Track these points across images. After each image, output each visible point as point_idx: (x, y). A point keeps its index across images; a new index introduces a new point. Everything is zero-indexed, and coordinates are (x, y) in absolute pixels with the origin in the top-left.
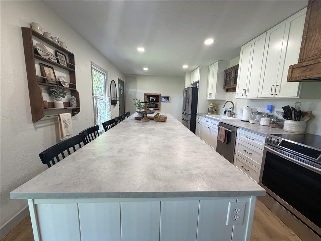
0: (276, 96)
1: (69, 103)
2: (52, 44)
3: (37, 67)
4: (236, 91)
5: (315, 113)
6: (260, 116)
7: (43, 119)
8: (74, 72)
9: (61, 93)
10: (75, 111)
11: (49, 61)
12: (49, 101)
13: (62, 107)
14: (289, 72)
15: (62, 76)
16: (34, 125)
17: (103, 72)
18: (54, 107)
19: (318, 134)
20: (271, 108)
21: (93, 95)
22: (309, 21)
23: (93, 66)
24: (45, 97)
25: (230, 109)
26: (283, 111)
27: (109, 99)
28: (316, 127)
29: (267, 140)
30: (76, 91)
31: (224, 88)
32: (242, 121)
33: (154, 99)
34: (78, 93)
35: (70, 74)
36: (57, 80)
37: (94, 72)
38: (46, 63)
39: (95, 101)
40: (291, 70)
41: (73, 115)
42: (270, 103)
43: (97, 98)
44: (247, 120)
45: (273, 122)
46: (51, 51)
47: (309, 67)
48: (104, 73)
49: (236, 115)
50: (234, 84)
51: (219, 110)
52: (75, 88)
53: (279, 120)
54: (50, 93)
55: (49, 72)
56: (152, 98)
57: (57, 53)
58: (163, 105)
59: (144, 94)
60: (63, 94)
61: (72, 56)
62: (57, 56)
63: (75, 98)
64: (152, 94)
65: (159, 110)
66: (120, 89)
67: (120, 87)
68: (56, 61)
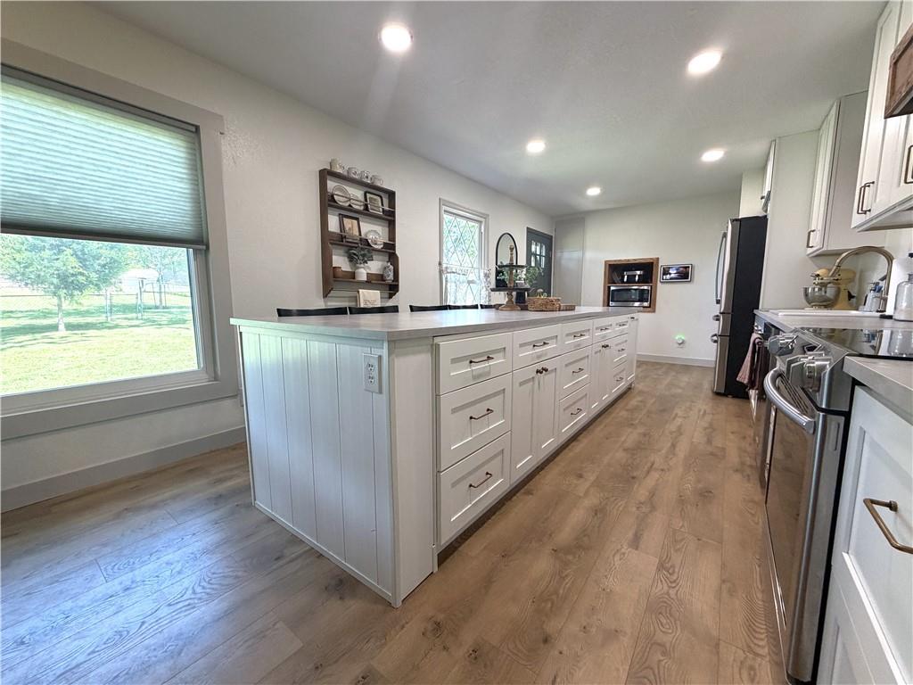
1: (380, 274)
2: (358, 183)
3: (332, 217)
7: (335, 294)
8: (394, 221)
9: (365, 256)
10: (393, 289)
11: (350, 209)
12: (347, 269)
13: (364, 278)
15: (374, 232)
16: (324, 301)
17: (476, 218)
18: (354, 278)
21: (440, 264)
23: (444, 208)
30: (394, 254)
33: (637, 277)
34: (397, 258)
35: (389, 227)
36: (363, 236)
37: (446, 217)
38: (348, 212)
39: (444, 276)
41: (391, 296)
43: (449, 271)
46: (357, 193)
48: (479, 219)
52: (394, 250)
54: (351, 258)
55: (350, 226)
56: (631, 273)
57: (368, 195)
58: (665, 292)
59: (606, 262)
60: (366, 259)
61: (391, 195)
62: (366, 200)
63: (392, 267)
64: (628, 260)
65: (650, 307)
66: (535, 255)
67: (533, 250)
68: (362, 208)
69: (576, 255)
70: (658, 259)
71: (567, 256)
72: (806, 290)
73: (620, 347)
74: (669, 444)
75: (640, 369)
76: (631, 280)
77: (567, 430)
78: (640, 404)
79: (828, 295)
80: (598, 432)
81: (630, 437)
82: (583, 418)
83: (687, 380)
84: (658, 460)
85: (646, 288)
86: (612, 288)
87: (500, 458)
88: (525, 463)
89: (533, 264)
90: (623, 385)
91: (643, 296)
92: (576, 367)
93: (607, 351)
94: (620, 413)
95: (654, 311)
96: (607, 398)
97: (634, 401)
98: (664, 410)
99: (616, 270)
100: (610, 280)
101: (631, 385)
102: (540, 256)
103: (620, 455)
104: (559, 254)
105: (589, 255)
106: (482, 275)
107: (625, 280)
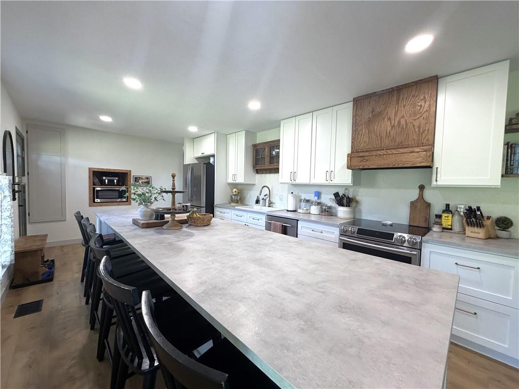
0: (331, 182)
4: (278, 173)
5: (358, 198)
6: (308, 204)
14: (348, 160)
19: (362, 218)
20: (318, 194)
22: (356, 116)
25: (265, 196)
26: (334, 198)
27: (10, 180)
28: (360, 212)
29: (341, 230)
31: (254, 167)
32: (288, 211)
33: (115, 181)
40: (349, 158)
42: (317, 189)
44: (294, 210)
45: (325, 210)
47: (366, 158)
49: (274, 203)
50: (270, 164)
51: (245, 198)
53: (330, 208)
56: (110, 178)
59: (89, 169)
64: (110, 170)
65: (127, 202)
70: (130, 171)
76: (111, 183)
86: (96, 189)
91: (121, 194)
95: (130, 204)
99: (98, 176)
100: (94, 182)
105: (72, 161)
107: (106, 183)
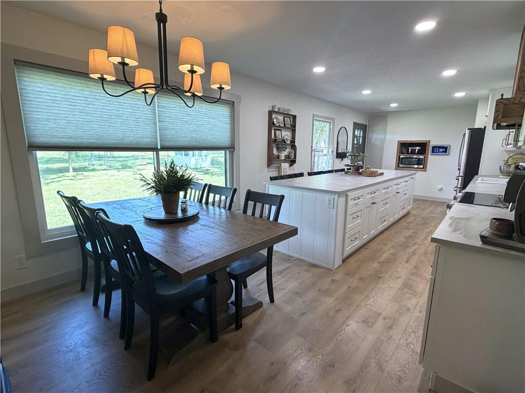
1: (289, 155)
2: (282, 114)
3: (273, 131)
7: (272, 166)
8: (295, 130)
9: (284, 148)
10: (293, 162)
11: (279, 126)
12: (276, 154)
13: (283, 158)
15: (286, 135)
16: (268, 169)
17: (328, 121)
18: (279, 159)
21: (312, 147)
23: (315, 118)
24: (275, 152)
30: (295, 145)
33: (417, 150)
34: (296, 147)
35: (292, 132)
36: (283, 138)
37: (316, 123)
38: (278, 128)
39: (313, 154)
41: (291, 165)
43: (315, 150)
46: (281, 118)
48: (330, 121)
52: (295, 143)
54: (278, 149)
55: (278, 134)
56: (413, 148)
57: (286, 118)
58: (433, 160)
59: (399, 141)
60: (284, 149)
61: (294, 117)
62: (284, 121)
63: (293, 152)
64: (412, 141)
65: (423, 168)
66: (357, 137)
67: (356, 134)
68: (283, 125)
69: (381, 136)
70: (430, 141)
71: (376, 137)
72: (500, 167)
73: (405, 193)
74: (425, 236)
75: (415, 204)
76: (413, 152)
77: (380, 228)
78: (413, 220)
79: (510, 170)
80: (392, 231)
81: (408, 233)
82: (386, 224)
83: (441, 210)
84: (418, 241)
85: (422, 157)
86: (401, 157)
87: (358, 234)
88: (366, 237)
89: (355, 142)
90: (405, 211)
91: (419, 162)
92: (384, 202)
93: (398, 194)
94: (403, 224)
95: (426, 171)
96: (397, 217)
97: (411, 219)
98: (425, 224)
99: (404, 146)
100: (401, 152)
101: (409, 211)
102: (360, 137)
103: (402, 239)
104: (370, 136)
105: (389, 137)
106: (330, 151)
107: (410, 152)
